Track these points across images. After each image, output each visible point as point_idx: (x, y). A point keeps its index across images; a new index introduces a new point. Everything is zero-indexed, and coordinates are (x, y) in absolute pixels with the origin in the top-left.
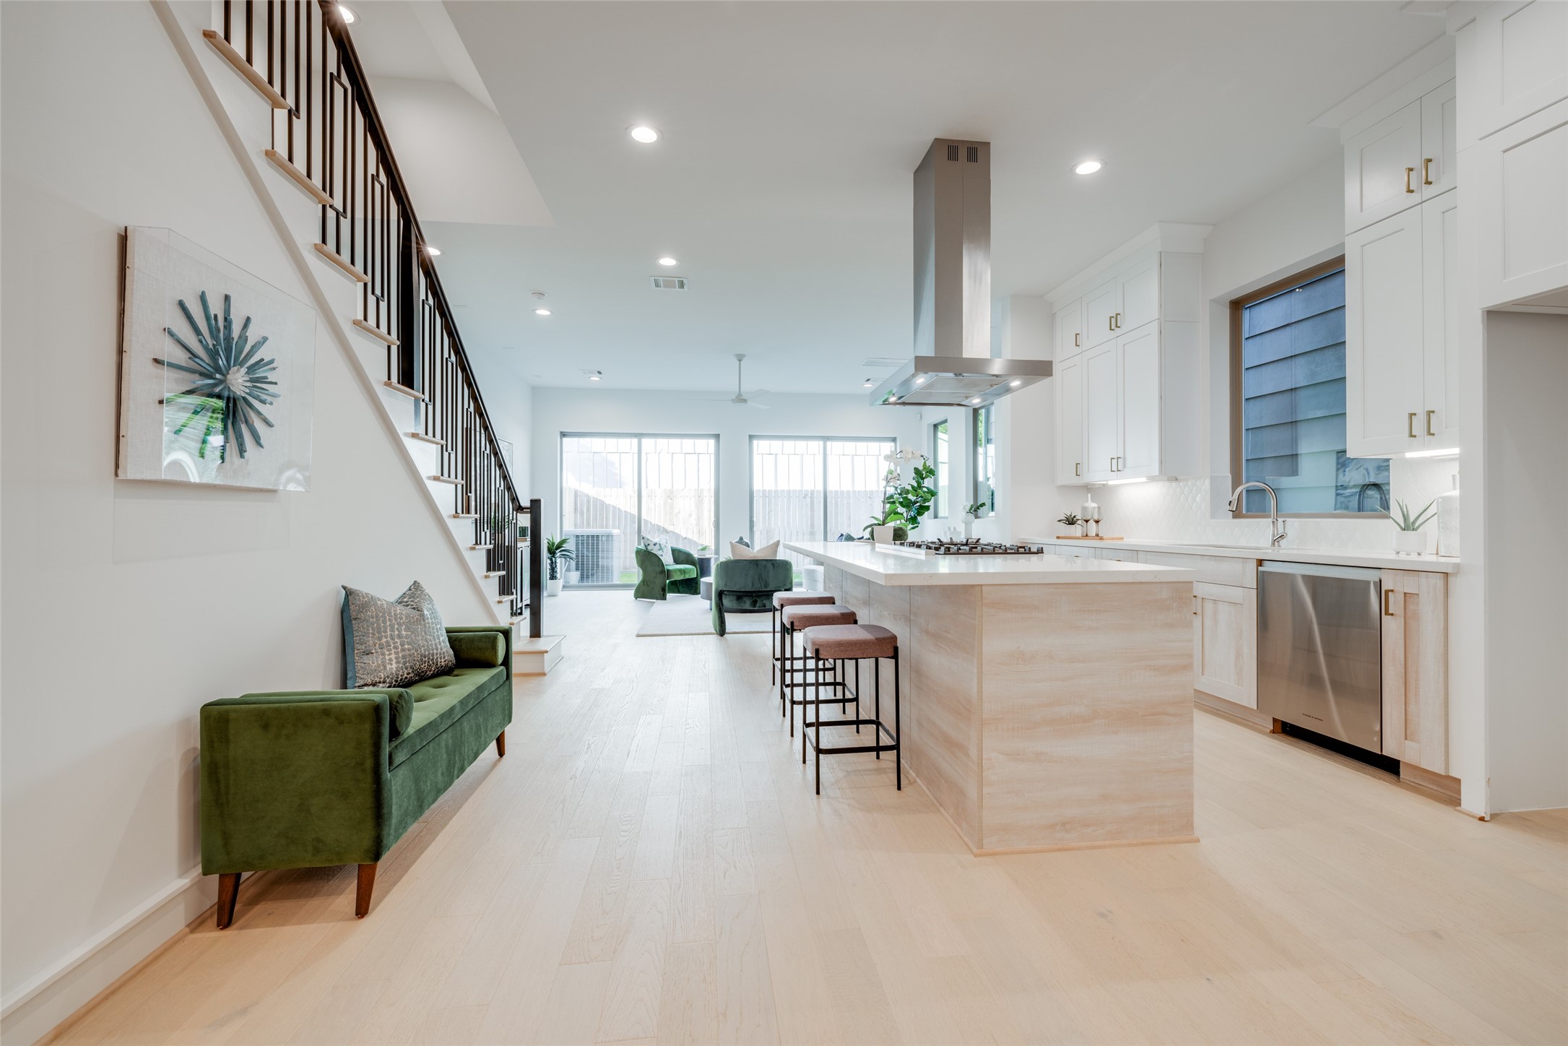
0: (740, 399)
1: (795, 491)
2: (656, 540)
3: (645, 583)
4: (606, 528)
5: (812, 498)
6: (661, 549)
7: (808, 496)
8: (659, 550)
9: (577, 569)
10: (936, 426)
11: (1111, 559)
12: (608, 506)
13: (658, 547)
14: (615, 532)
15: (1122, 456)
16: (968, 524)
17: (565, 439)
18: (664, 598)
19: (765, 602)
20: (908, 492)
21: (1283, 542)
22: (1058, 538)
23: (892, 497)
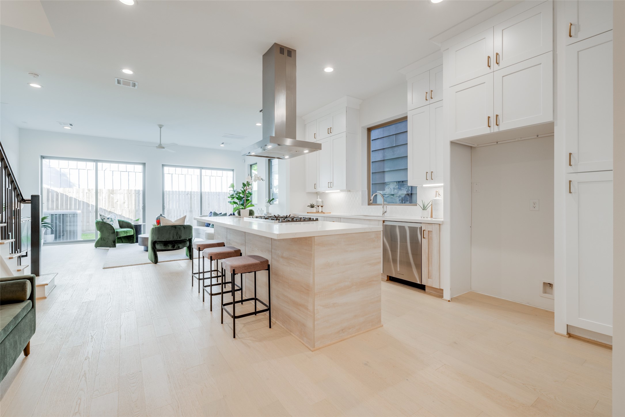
0: (161, 146)
1: (182, 191)
2: (109, 216)
3: (102, 239)
4: (70, 210)
5: (191, 195)
6: (112, 221)
7: (190, 195)
8: (111, 221)
9: (52, 233)
10: (251, 166)
11: (330, 221)
12: (71, 198)
13: (110, 220)
14: (79, 212)
15: (332, 182)
16: (267, 207)
17: (44, 160)
18: (114, 246)
19: (179, 245)
20: (240, 193)
21: (386, 214)
22: (308, 213)
23: (233, 195)
